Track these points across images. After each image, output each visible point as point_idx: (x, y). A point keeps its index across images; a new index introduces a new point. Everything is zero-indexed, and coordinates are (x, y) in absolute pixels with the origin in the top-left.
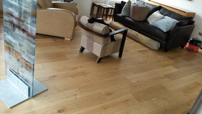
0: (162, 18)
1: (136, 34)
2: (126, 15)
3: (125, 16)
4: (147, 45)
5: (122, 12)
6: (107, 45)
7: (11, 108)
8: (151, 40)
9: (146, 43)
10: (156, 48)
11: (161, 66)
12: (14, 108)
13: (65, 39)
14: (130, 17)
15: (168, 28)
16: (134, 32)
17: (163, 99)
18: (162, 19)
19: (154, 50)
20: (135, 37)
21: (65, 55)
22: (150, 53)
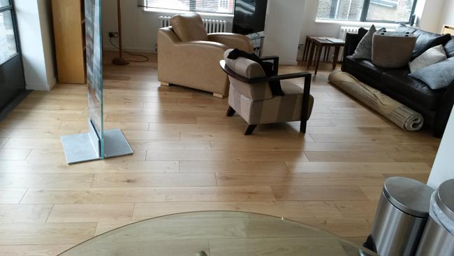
0: (439, 59)
1: (373, 96)
2: (364, 57)
3: (361, 60)
4: (392, 120)
5: (356, 51)
6: (262, 100)
7: (70, 164)
8: (402, 108)
9: (389, 115)
10: (409, 126)
11: (394, 159)
12: (74, 166)
13: (214, 95)
14: (370, 61)
15: (443, 81)
16: (373, 90)
17: (336, 207)
18: (440, 61)
19: (404, 130)
20: (371, 101)
21: (195, 118)
22: (391, 135)
